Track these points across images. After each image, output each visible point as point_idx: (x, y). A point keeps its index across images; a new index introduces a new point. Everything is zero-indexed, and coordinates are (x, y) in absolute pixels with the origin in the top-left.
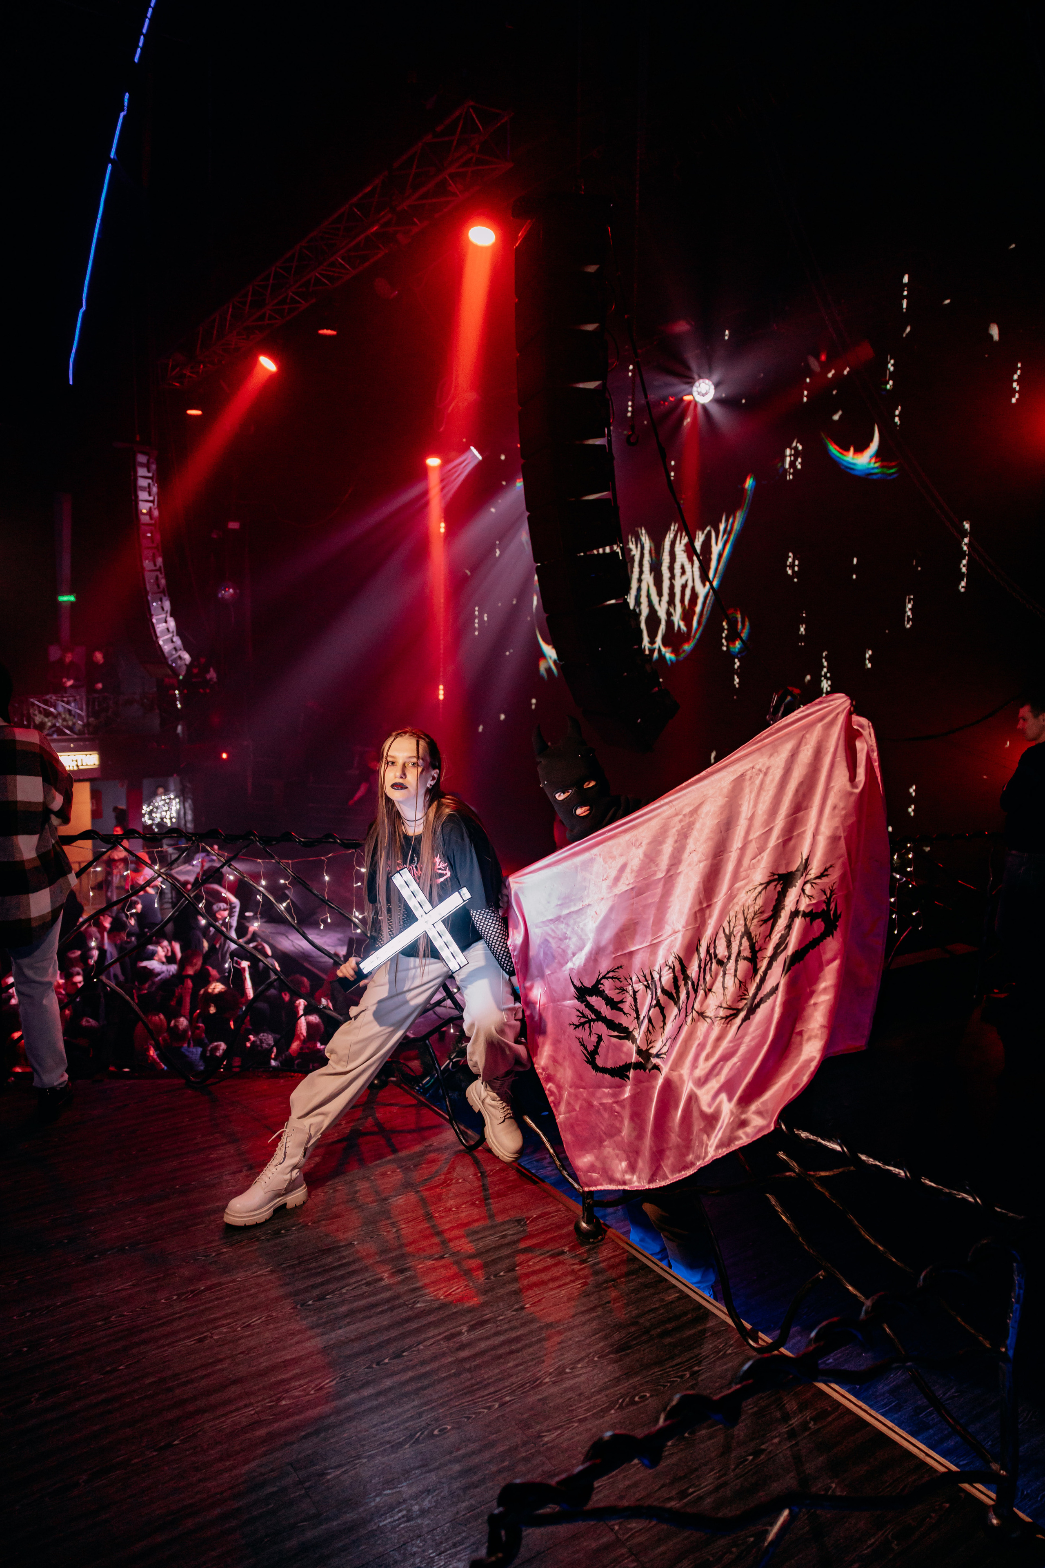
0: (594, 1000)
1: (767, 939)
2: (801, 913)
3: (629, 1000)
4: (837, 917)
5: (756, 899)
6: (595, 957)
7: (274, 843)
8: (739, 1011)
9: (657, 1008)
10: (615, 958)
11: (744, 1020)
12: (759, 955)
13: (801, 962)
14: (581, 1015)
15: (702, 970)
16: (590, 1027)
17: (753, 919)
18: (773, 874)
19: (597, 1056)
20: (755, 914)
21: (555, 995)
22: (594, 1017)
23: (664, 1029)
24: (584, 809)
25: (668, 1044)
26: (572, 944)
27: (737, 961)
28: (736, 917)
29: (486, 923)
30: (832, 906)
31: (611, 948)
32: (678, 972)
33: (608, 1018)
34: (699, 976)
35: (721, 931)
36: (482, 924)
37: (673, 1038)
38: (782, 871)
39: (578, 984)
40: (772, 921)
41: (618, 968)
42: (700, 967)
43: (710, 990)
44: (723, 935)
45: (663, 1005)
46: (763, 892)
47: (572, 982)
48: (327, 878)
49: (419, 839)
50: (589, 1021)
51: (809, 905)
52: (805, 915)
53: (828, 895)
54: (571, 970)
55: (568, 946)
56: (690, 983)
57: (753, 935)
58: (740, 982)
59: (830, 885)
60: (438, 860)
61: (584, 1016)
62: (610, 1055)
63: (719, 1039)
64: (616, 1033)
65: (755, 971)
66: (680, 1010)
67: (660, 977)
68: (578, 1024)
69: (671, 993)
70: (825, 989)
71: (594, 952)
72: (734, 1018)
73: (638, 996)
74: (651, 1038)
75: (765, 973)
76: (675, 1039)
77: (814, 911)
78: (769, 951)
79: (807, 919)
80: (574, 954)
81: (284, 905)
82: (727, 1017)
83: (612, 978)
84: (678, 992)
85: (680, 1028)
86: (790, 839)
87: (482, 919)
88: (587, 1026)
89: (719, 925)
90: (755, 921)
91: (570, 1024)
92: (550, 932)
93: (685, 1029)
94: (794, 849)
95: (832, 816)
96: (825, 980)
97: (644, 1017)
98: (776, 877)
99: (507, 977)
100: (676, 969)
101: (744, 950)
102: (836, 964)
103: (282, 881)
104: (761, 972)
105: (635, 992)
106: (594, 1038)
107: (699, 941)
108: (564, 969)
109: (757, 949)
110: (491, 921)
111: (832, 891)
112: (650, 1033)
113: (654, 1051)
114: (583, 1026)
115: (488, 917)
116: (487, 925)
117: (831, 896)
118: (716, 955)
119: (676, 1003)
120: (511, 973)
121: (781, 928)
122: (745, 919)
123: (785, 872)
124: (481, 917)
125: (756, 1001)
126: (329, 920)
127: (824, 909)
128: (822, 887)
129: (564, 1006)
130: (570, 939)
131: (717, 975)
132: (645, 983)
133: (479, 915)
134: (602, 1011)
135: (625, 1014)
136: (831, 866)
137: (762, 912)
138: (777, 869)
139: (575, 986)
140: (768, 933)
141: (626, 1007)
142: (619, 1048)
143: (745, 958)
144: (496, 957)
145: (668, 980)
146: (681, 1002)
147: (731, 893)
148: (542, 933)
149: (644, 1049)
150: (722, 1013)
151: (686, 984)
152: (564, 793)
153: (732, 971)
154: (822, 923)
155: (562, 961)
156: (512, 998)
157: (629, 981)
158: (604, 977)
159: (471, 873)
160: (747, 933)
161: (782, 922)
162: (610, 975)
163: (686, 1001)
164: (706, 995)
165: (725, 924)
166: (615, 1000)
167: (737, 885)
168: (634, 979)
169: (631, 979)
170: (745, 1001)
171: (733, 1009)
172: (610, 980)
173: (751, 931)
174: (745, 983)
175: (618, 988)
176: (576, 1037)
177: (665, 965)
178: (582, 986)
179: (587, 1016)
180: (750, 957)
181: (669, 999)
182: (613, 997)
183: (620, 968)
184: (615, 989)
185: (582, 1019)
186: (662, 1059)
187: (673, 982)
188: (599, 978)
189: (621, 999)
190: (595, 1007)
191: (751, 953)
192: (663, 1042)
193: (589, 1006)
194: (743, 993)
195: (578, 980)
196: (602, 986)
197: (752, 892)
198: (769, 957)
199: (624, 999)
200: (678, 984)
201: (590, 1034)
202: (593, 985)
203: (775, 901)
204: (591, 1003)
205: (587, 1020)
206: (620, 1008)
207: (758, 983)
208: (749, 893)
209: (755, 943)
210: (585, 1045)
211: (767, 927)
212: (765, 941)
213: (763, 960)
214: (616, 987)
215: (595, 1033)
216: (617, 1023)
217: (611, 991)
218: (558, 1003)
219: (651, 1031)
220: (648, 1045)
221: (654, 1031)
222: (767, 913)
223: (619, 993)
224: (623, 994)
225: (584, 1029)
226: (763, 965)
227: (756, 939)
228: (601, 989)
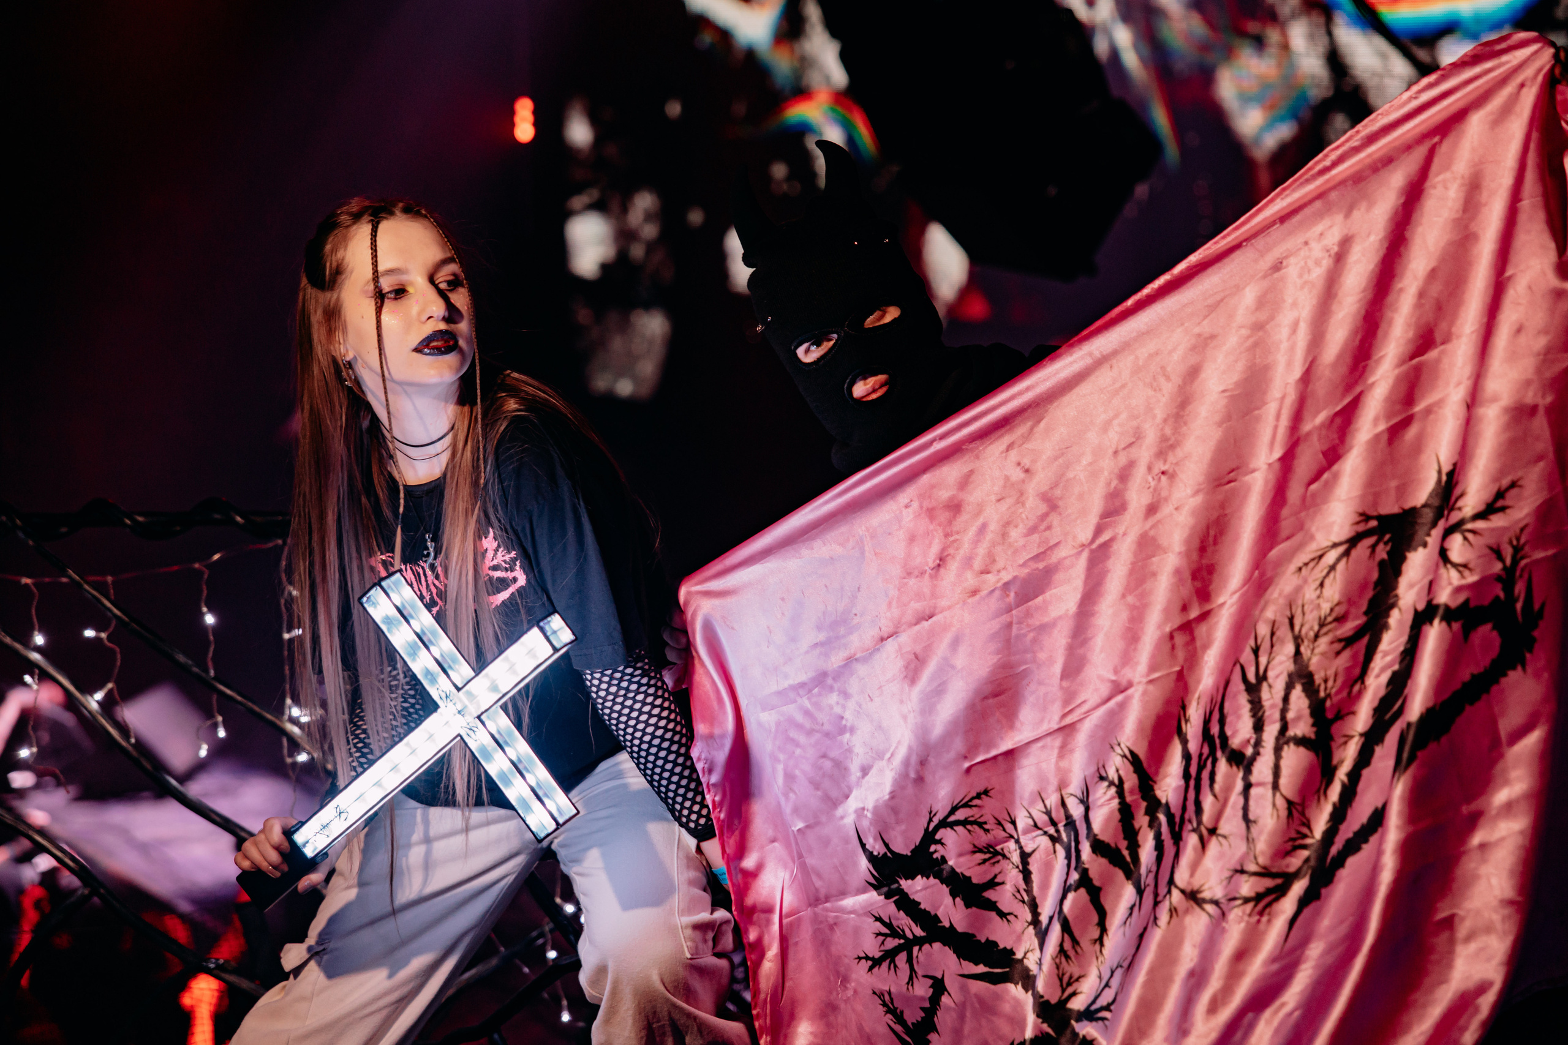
0: (918, 887)
1: (1356, 688)
2: (1441, 611)
3: (1012, 877)
4: (1533, 616)
5: (1322, 585)
6: (917, 772)
7: (64, 530)
8: (1288, 879)
9: (1082, 891)
10: (967, 770)
11: (1304, 902)
12: (1335, 728)
13: (1444, 739)
14: (885, 931)
15: (1192, 783)
17: (1317, 636)
18: (1365, 517)
19: (933, 1037)
20: (1322, 625)
21: (818, 883)
22: (919, 932)
23: (1102, 945)
24: (872, 381)
25: (1115, 982)
26: (859, 744)
27: (1278, 750)
28: (1273, 634)
29: (629, 703)
30: (1519, 588)
31: (958, 745)
32: (1132, 792)
33: (960, 928)
34: (1185, 799)
35: (1237, 676)
36: (617, 708)
37: (1126, 964)
38: (1389, 507)
39: (877, 848)
40: (1366, 640)
41: (978, 796)
42: (1186, 775)
43: (1213, 831)
44: (1242, 687)
45: (1096, 883)
46: (1341, 566)
47: (863, 846)
48: (210, 619)
49: (434, 491)
50: (908, 945)
51: (1459, 590)
52: (1449, 615)
53: (1508, 561)
54: (860, 812)
55: (850, 750)
56: (1162, 817)
57: (1318, 678)
58: (1290, 803)
59: (1511, 534)
60: (489, 543)
61: (893, 931)
62: (967, 1029)
63: (1241, 955)
64: (981, 969)
65: (1327, 774)
66: (1140, 892)
67: (1087, 809)
68: (878, 955)
69: (1118, 850)
70: (1509, 808)
71: (914, 759)
72: (1277, 899)
73: (1034, 866)
74: (1072, 969)
75: (1355, 775)
76: (1129, 965)
77: (1472, 604)
78: (1362, 718)
79: (1456, 626)
80: (865, 771)
81: (99, 696)
82: (1258, 898)
83: (964, 823)
84: (1134, 847)
85: (1141, 936)
86: (1407, 422)
87: (616, 695)
88: (902, 958)
89: (1232, 661)
90: (1323, 643)
91: (860, 958)
92: (799, 718)
93: (1156, 937)
94: (1418, 447)
95: (1512, 356)
96: (1506, 782)
97: (1051, 918)
98: (1373, 523)
99: (692, 842)
100: (1127, 786)
101: (1298, 718)
102: (1534, 738)
103: (89, 633)
104: (1342, 774)
105: (1025, 857)
106: (922, 989)
107: (1184, 707)
108: (839, 812)
109: (1330, 715)
110: (640, 697)
111: (1517, 550)
112: (1067, 957)
113: (1077, 1004)
114: (893, 961)
115: (634, 687)
116: (632, 709)
117: (1515, 561)
118: (1224, 738)
119: (1130, 870)
120: (702, 833)
121: (1389, 658)
122: (1298, 640)
123: (1395, 510)
124: (613, 689)
125: (1334, 850)
126: (222, 733)
127: (1497, 597)
128: (1491, 541)
129: (843, 910)
130: (852, 730)
131: (1228, 788)
132: (1051, 830)
133: (610, 685)
134: (940, 913)
135: (1003, 915)
136: (1513, 485)
137: (1341, 620)
138: (1375, 504)
139: (868, 855)
140: (1357, 671)
141: (1005, 896)
142: (987, 1008)
143: (1301, 742)
144: (659, 793)
145: (1108, 820)
146: (1143, 870)
147: (1262, 575)
148: (778, 724)
149: (1054, 1001)
150: (1247, 887)
151: (1153, 823)
152: (818, 345)
153: (1269, 778)
154: (1495, 634)
155: (834, 794)
156: (707, 898)
157: (1009, 827)
158: (944, 824)
159: (581, 574)
160: (1302, 676)
161: (1391, 642)
162: (960, 815)
163: (1154, 869)
164: (1203, 844)
165: (1247, 657)
166: (975, 881)
167: (1274, 553)
168: (1022, 822)
169: (1014, 823)
170: (1305, 853)
171: (1273, 876)
172: (959, 829)
173: (1312, 667)
174: (1303, 804)
175: (980, 851)
176: (874, 993)
177: (1097, 779)
178: (885, 854)
179: (903, 931)
180: (1313, 736)
181: (1111, 867)
182: (967, 874)
183: (983, 796)
184: (974, 852)
185: (889, 939)
186: (1100, 1022)
187: (1120, 821)
188: (931, 829)
189: (989, 877)
190: (922, 906)
191: (1313, 725)
192: (1100, 977)
193: (906, 904)
194: (1298, 832)
195: (875, 839)
196: (939, 847)
197: (1313, 568)
198: (1361, 735)
199: (995, 876)
200: (1132, 826)
201: (911, 978)
202: (913, 847)
203: (1371, 586)
204: (912, 897)
205: (902, 941)
206: (989, 900)
207: (1334, 805)
208: (1304, 570)
209: (1324, 700)
210: (898, 1011)
211: (1354, 657)
212: (1350, 693)
213: (1346, 743)
214: (975, 846)
215: (925, 974)
216: (983, 941)
217: (962, 859)
218: (828, 905)
219: (1068, 953)
220: (1063, 991)
221: (1076, 952)
222: (1353, 620)
223: (985, 861)
224: (994, 864)
225: (896, 967)
226: (1348, 755)
227: (1326, 689)
228: (935, 856)
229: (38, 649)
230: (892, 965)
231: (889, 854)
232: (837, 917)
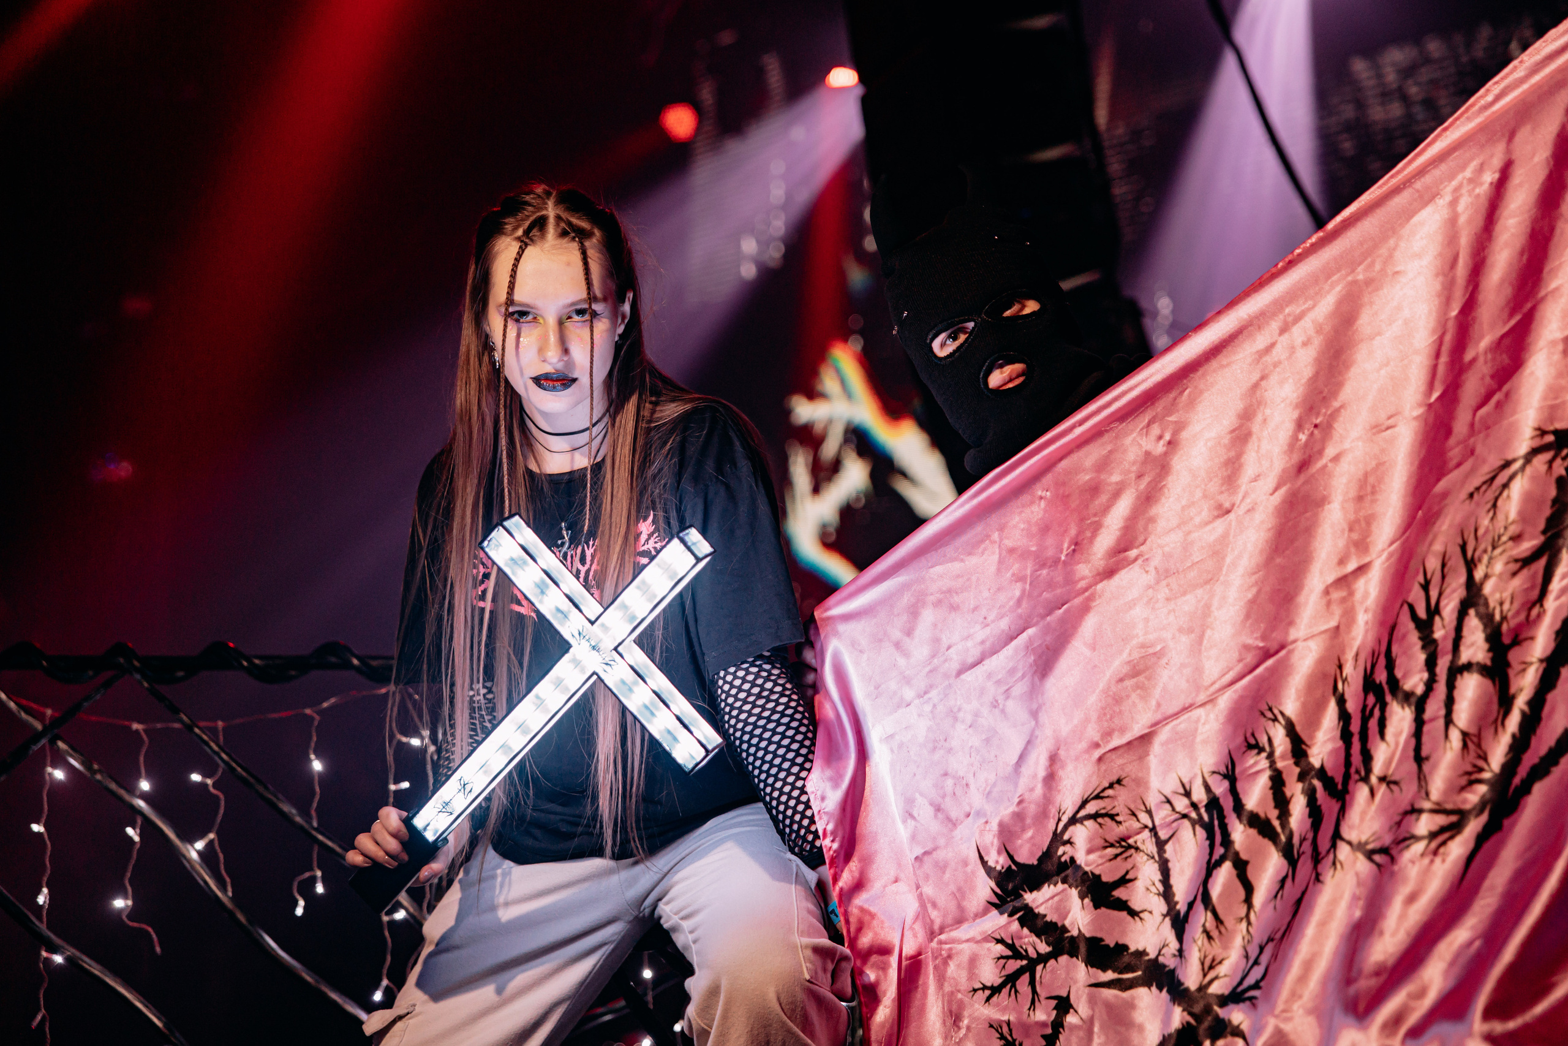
1: (1535, 611)
3: (1146, 870)
5: (1495, 506)
7: (180, 674)
8: (1463, 817)
9: (1228, 867)
10: (1100, 759)
11: (1481, 839)
12: (1513, 656)
14: (1007, 953)
15: (1355, 739)
16: (1032, 983)
17: (1491, 558)
18: (1542, 432)
20: (1496, 548)
21: (934, 914)
22: (1044, 948)
23: (1248, 923)
24: (1008, 370)
25: (1264, 959)
27: (1451, 681)
28: (1444, 567)
31: (1091, 734)
32: (1283, 757)
34: (1347, 756)
35: (1404, 615)
37: (1278, 936)
39: (1001, 863)
40: (1543, 561)
41: (1111, 786)
42: (1346, 734)
43: (1382, 779)
44: (1411, 626)
45: (1244, 856)
46: (1516, 484)
47: (984, 863)
48: (317, 766)
50: (1031, 965)
54: (980, 832)
56: (1316, 783)
57: (1493, 603)
58: (1465, 735)
61: (1016, 953)
63: (1413, 899)
64: (1110, 975)
65: (1506, 701)
66: (1293, 862)
67: (1234, 784)
68: (997, 982)
69: (1268, 821)
72: (1452, 838)
73: (1171, 852)
74: (1215, 954)
75: (1537, 703)
76: (1282, 938)
78: (1541, 644)
81: (200, 845)
82: (1433, 835)
84: (1284, 814)
85: (1298, 903)
88: (1023, 983)
89: (1397, 602)
90: (1497, 564)
91: (975, 990)
97: (1191, 903)
98: (1550, 438)
99: (805, 868)
100: (1278, 752)
101: (1471, 647)
103: (196, 777)
105: (1161, 845)
106: (1044, 1014)
107: (1340, 667)
109: (1506, 640)
112: (1211, 940)
113: (1220, 988)
114: (1014, 986)
118: (1394, 683)
119: (1280, 839)
122: (1470, 566)
125: (1517, 780)
126: (320, 889)
129: (959, 939)
132: (1191, 812)
134: (1068, 921)
135: (1133, 914)
137: (1517, 538)
138: (1551, 418)
139: (989, 870)
140: (1535, 593)
141: (1138, 894)
142: (1120, 1018)
143: (1476, 668)
149: (1195, 989)
150: (1418, 826)
151: (1308, 787)
152: (953, 338)
153: (1442, 714)
155: (955, 813)
157: (1144, 818)
158: (1073, 821)
160: (1476, 601)
162: (1091, 808)
165: (1415, 594)
166: (1104, 879)
167: (1439, 487)
169: (1149, 811)
170: (1483, 789)
171: (1447, 812)
172: (1090, 824)
173: (1487, 591)
174: (1479, 736)
175: (1112, 845)
176: (991, 1026)
177: (1245, 749)
178: (1010, 867)
179: (1026, 951)
180: (1489, 663)
181: (1260, 838)
182: (1097, 872)
183: (1116, 786)
184: (1105, 848)
185: (1011, 961)
186: (1248, 1003)
187: (1271, 788)
188: (1059, 830)
189: (1122, 873)
190: (1048, 919)
191: (1490, 650)
192: (1247, 957)
193: (1030, 919)
194: (1475, 766)
195: (999, 853)
196: (1067, 848)
197: (1485, 491)
198: (1541, 661)
199: (1127, 873)
200: (1283, 793)
201: (1033, 1003)
202: (1040, 854)
203: (1549, 503)
204: (1036, 911)
205: (1025, 962)
206: (1119, 900)
207: (1514, 736)
208: (1476, 496)
209: (1500, 624)
210: (1017, 1043)
211: (1533, 577)
212: (1528, 616)
213: (1524, 670)
214: (1106, 841)
215: (1048, 995)
216: (1112, 945)
217: (1092, 857)
218: (943, 937)
219: (1212, 934)
220: (1205, 975)
221: (1220, 932)
222: (1532, 538)
223: (1116, 856)
224: (1126, 858)
225: (1016, 992)
226: (1526, 683)
227: (1502, 611)
228: (1063, 859)
229: (144, 796)
230: (1013, 990)
231: (1014, 867)
232: (950, 949)
